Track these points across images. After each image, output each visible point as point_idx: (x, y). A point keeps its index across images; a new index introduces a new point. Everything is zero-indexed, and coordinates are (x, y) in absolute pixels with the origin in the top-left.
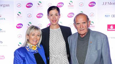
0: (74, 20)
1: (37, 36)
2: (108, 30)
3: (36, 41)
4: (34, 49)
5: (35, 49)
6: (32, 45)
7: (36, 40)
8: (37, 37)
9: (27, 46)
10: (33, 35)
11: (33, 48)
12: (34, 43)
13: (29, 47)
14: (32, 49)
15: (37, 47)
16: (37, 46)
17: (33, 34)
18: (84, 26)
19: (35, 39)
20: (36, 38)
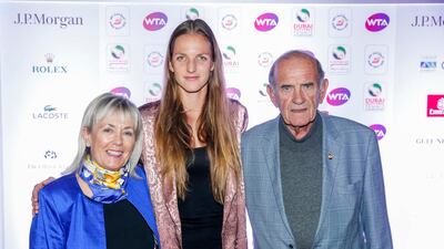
0: (272, 74)
1: (121, 134)
2: (429, 115)
3: (117, 154)
4: (113, 185)
5: (117, 186)
6: (103, 171)
7: (118, 148)
8: (122, 139)
9: (87, 175)
10: (107, 131)
11: (109, 180)
12: (112, 163)
13: (91, 177)
14: (104, 186)
15: (122, 176)
16: (121, 172)
17: (107, 127)
18: (307, 98)
19: (115, 148)
20: (119, 143)
